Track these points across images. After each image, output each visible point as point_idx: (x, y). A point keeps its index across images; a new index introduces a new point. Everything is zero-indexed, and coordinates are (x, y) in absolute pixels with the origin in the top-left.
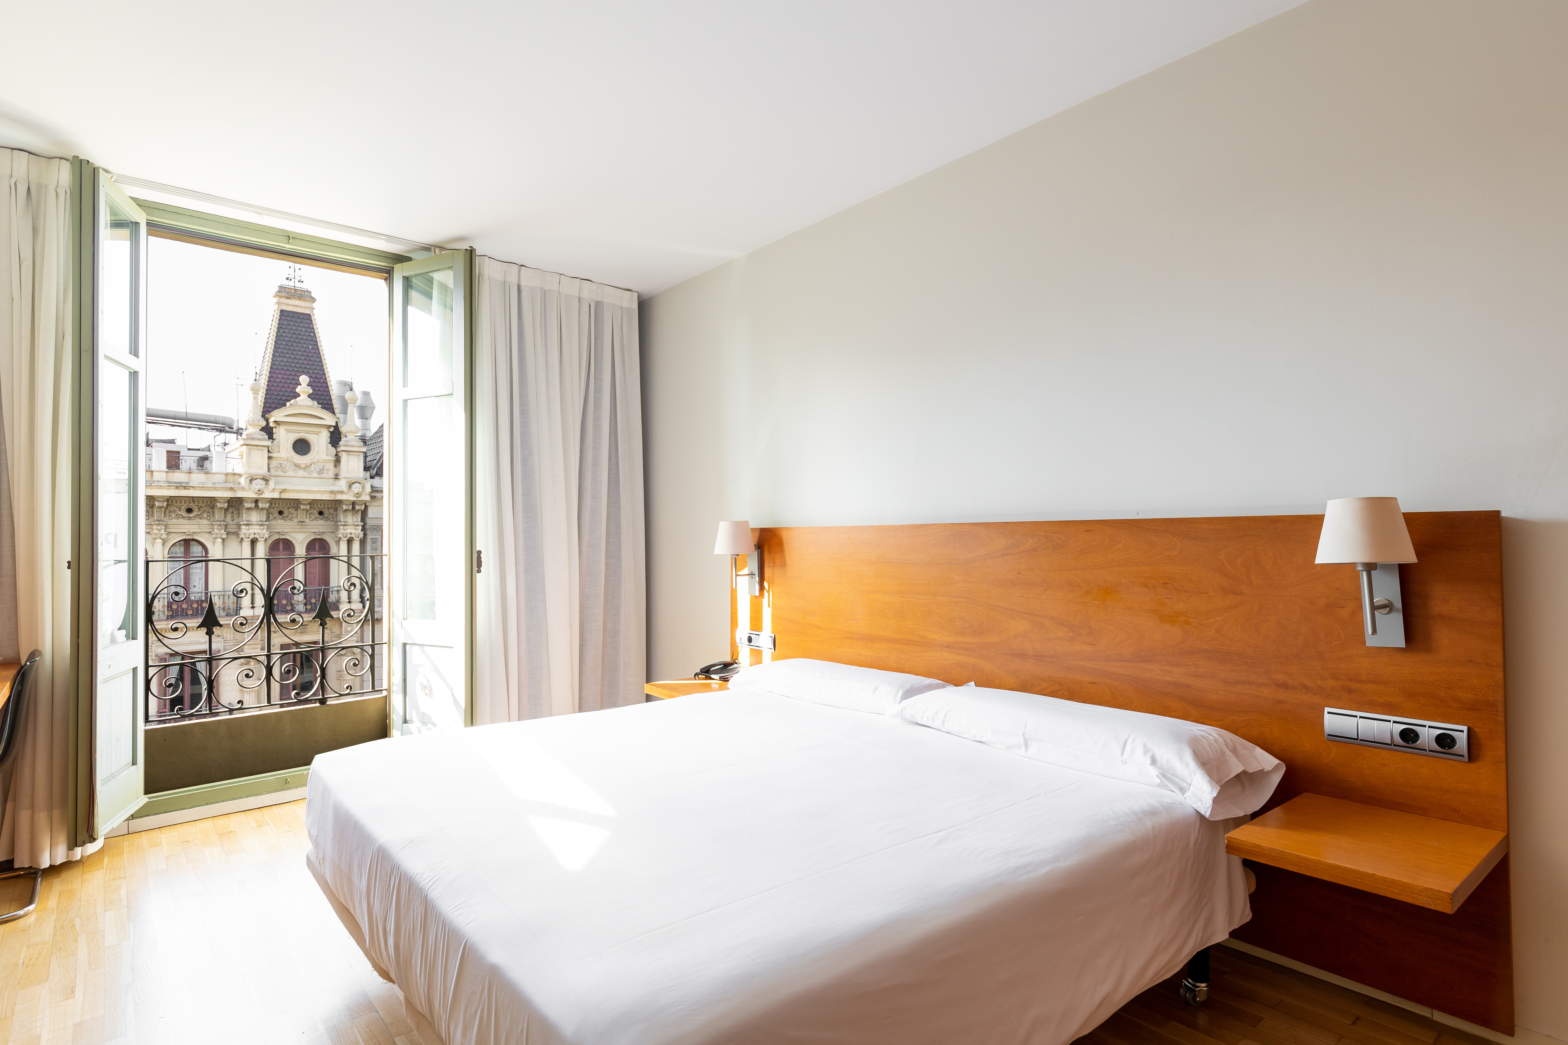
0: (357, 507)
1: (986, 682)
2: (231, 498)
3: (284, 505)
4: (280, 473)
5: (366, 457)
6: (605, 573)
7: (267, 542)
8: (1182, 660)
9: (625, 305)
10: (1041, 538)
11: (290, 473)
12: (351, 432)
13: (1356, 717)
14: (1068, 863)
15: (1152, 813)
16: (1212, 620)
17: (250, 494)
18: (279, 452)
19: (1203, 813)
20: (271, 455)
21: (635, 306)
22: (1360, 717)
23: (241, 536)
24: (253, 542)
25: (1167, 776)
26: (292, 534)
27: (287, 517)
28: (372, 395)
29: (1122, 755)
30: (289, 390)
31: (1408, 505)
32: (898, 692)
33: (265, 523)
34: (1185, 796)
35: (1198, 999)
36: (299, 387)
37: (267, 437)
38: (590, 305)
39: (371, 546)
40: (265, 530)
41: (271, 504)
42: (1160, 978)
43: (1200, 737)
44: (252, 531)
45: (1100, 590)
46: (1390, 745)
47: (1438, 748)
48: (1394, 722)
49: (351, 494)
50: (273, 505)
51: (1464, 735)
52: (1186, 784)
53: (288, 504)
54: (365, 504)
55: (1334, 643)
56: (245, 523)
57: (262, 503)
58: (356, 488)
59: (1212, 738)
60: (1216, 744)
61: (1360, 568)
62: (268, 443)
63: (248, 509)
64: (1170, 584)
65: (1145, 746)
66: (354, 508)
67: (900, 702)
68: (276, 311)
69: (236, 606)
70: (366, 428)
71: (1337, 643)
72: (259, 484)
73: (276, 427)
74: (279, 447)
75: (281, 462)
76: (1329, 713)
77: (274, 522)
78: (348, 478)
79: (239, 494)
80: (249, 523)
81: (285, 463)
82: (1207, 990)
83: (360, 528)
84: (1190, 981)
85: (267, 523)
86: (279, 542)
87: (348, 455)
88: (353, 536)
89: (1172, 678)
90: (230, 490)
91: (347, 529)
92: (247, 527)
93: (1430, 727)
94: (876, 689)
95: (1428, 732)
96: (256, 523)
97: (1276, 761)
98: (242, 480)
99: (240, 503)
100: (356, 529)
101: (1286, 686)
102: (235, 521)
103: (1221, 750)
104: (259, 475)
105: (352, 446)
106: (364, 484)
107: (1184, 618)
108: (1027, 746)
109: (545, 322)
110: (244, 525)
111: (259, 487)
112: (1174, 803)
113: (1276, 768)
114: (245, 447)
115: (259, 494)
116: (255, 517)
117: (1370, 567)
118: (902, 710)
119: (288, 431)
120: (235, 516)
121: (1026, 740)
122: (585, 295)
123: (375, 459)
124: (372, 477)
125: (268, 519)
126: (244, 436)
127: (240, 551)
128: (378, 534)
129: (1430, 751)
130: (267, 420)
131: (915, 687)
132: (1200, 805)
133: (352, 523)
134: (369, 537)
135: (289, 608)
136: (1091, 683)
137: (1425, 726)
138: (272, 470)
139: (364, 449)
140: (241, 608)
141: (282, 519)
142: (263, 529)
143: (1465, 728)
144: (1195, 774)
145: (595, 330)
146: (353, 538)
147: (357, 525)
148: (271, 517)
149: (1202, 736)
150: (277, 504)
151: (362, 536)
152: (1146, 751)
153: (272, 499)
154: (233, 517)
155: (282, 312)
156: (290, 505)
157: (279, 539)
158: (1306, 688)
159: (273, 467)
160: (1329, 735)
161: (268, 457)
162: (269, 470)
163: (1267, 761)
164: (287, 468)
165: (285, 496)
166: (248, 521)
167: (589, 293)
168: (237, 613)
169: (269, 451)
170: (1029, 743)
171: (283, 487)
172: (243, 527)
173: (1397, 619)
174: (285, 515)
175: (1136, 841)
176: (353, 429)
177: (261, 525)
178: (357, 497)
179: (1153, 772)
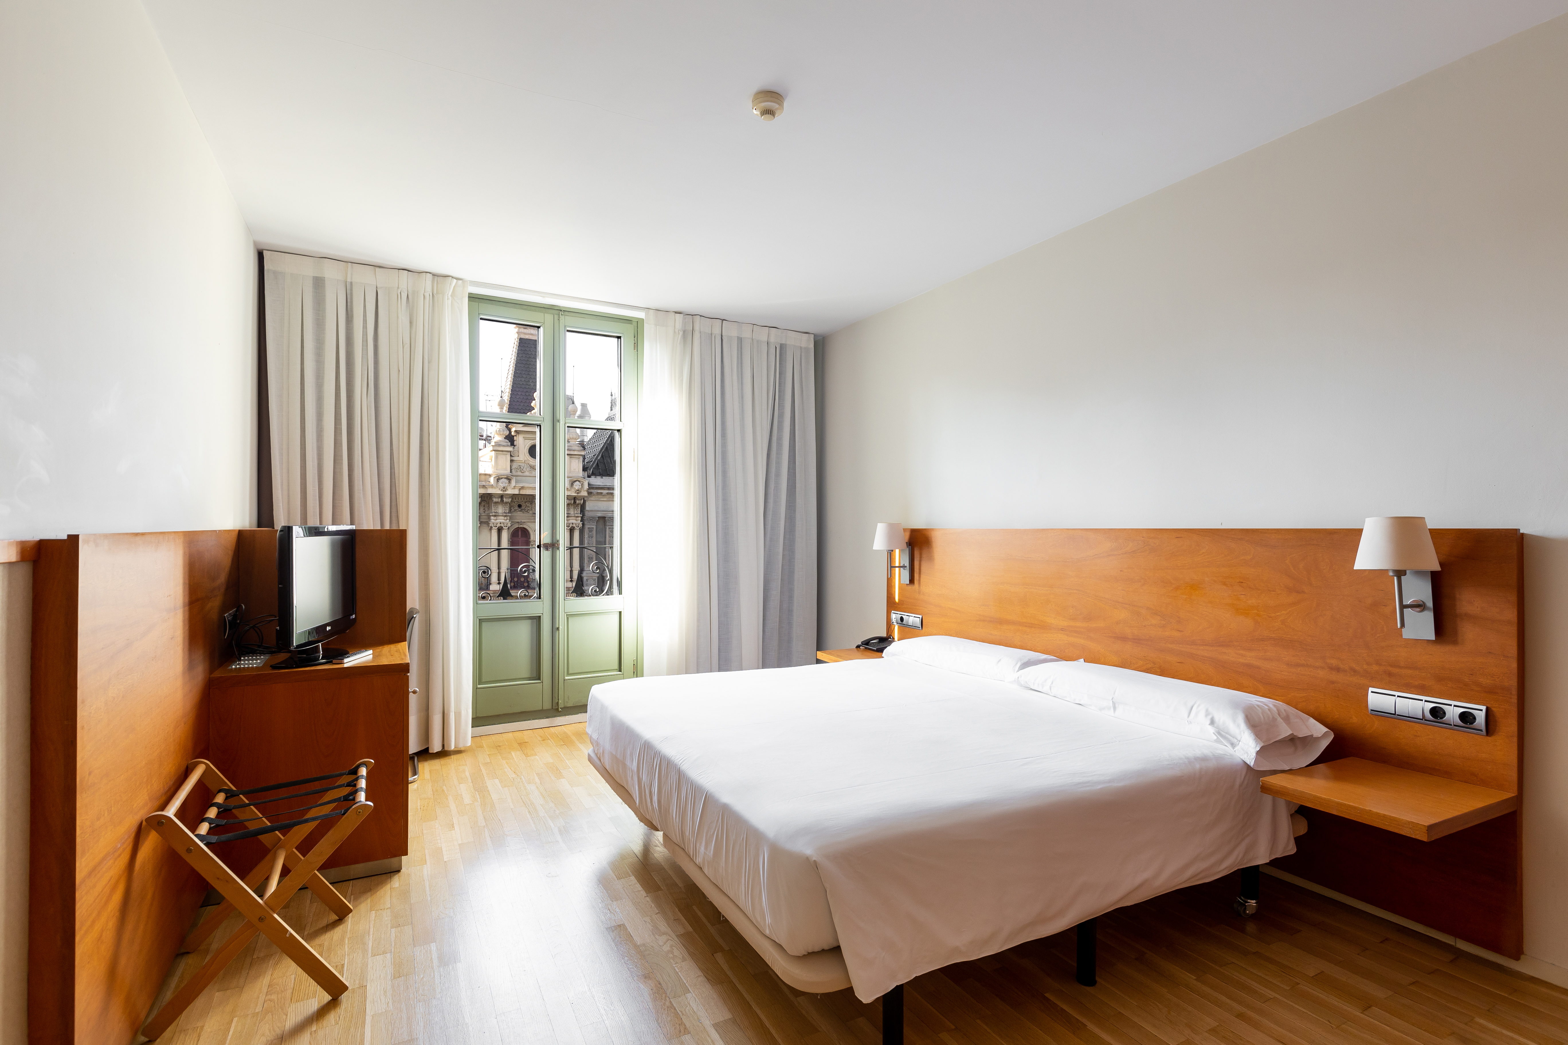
0: (578, 502)
1: (1093, 659)
2: (483, 494)
3: (522, 499)
4: (519, 473)
5: (584, 458)
6: (782, 563)
7: (510, 530)
8: (1253, 646)
9: (803, 345)
10: (1140, 542)
11: (527, 474)
12: (573, 439)
13: (1395, 696)
14: (1121, 784)
15: (1204, 759)
16: (1279, 614)
17: (498, 491)
18: (518, 456)
19: (1248, 763)
20: (513, 458)
21: (812, 346)
22: (1398, 696)
23: (490, 525)
24: (500, 530)
25: (1222, 734)
26: (528, 523)
27: (525, 510)
28: (588, 407)
29: (1188, 716)
30: (526, 405)
31: (1433, 523)
32: (1017, 664)
33: (508, 514)
34: (1235, 750)
35: (1248, 912)
36: (534, 402)
37: (509, 444)
38: (776, 348)
39: (588, 534)
40: (508, 520)
41: (513, 499)
42: (1198, 880)
43: (1256, 706)
44: (498, 521)
45: (1187, 587)
46: (1422, 720)
47: (1460, 723)
48: (1426, 701)
49: (573, 490)
50: (514, 499)
51: (1483, 714)
52: (1236, 741)
53: (525, 499)
54: (584, 499)
55: (1378, 635)
56: (494, 514)
57: (506, 498)
58: (577, 486)
59: (1267, 707)
60: (1269, 713)
61: (1391, 574)
62: (510, 449)
63: (496, 503)
64: (1245, 583)
65: (1207, 710)
66: (575, 502)
67: (1018, 671)
68: (516, 339)
69: (486, 582)
70: (584, 434)
71: (1381, 635)
72: (503, 483)
73: (516, 436)
74: (518, 452)
75: (520, 464)
76: (1372, 692)
77: (515, 514)
78: (571, 477)
79: (490, 491)
80: (496, 514)
81: (523, 465)
82: (1256, 906)
83: (580, 519)
84: (1242, 898)
85: (510, 515)
86: (518, 531)
87: (570, 458)
88: (574, 525)
89: (1245, 660)
90: (483, 488)
91: (569, 520)
92: (495, 518)
93: (1455, 706)
94: (1000, 661)
95: (1453, 710)
96: (501, 514)
97: (1325, 729)
98: (492, 480)
99: (490, 498)
100: (576, 520)
101: (1338, 670)
102: (486, 512)
103: (1273, 717)
104: (504, 475)
105: (574, 450)
106: (583, 482)
107: (1256, 611)
108: (1115, 708)
109: (741, 363)
110: (492, 516)
111: (504, 485)
112: (1225, 755)
113: (1325, 735)
114: (494, 452)
115: (504, 491)
116: (500, 510)
117: (1400, 574)
118: (1018, 678)
119: (525, 439)
120: (486, 509)
121: (1114, 704)
122: (772, 340)
123: (592, 461)
124: (589, 477)
125: (510, 512)
126: (493, 443)
127: (490, 537)
128: (593, 524)
129: (1455, 725)
130: (510, 430)
131: (1031, 660)
132: (1246, 757)
133: (573, 515)
134: (587, 527)
135: (526, 584)
136: (1178, 662)
137: (1451, 705)
138: (513, 470)
139: (583, 453)
140: (490, 584)
141: (521, 511)
142: (507, 519)
143: (1484, 708)
144: (1244, 733)
145: (780, 367)
146: (574, 527)
147: (578, 517)
148: (513, 510)
149: (1258, 706)
150: (517, 499)
151: (581, 525)
152: (1207, 713)
153: (514, 494)
154: (484, 509)
155: (521, 339)
156: (527, 499)
157: (518, 527)
158: (1355, 671)
159: (514, 469)
160: (1372, 710)
161: (511, 460)
162: (511, 472)
163: (1318, 729)
164: (524, 469)
165: (523, 492)
166: (496, 513)
167: (775, 338)
168: (487, 587)
169: (511, 456)
170: (1117, 705)
171: (521, 485)
172: (492, 518)
173: (1428, 617)
174: (523, 508)
175: (1183, 776)
176: (575, 436)
177: (505, 516)
178: (577, 493)
179: (1211, 730)
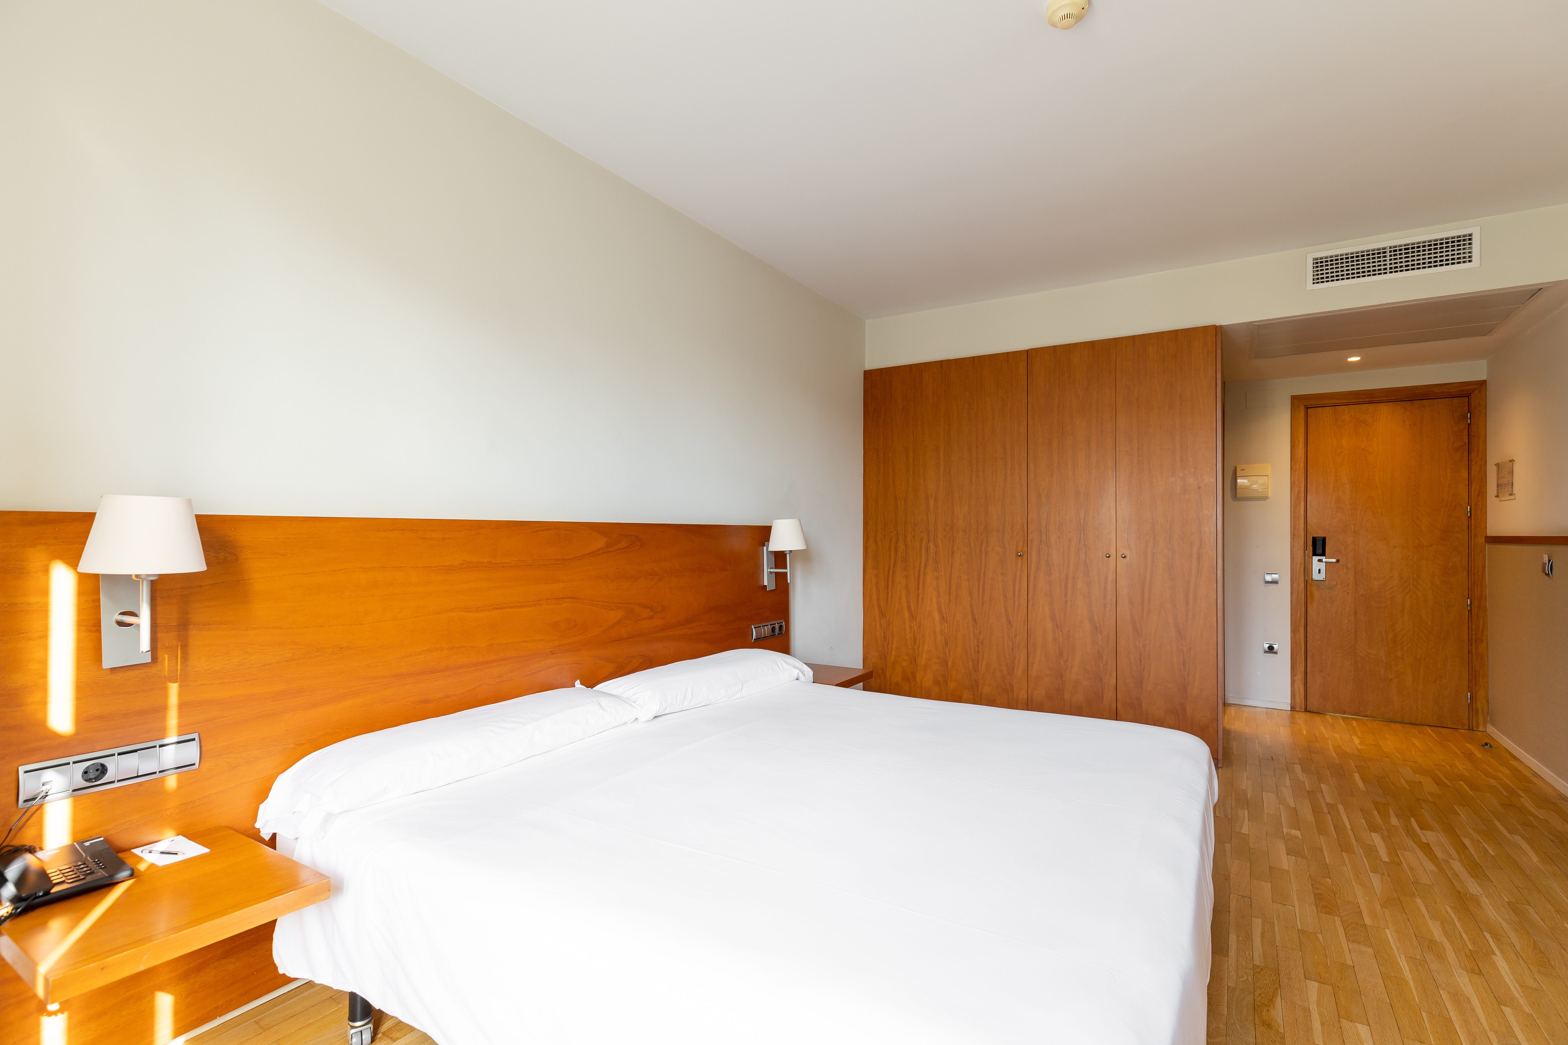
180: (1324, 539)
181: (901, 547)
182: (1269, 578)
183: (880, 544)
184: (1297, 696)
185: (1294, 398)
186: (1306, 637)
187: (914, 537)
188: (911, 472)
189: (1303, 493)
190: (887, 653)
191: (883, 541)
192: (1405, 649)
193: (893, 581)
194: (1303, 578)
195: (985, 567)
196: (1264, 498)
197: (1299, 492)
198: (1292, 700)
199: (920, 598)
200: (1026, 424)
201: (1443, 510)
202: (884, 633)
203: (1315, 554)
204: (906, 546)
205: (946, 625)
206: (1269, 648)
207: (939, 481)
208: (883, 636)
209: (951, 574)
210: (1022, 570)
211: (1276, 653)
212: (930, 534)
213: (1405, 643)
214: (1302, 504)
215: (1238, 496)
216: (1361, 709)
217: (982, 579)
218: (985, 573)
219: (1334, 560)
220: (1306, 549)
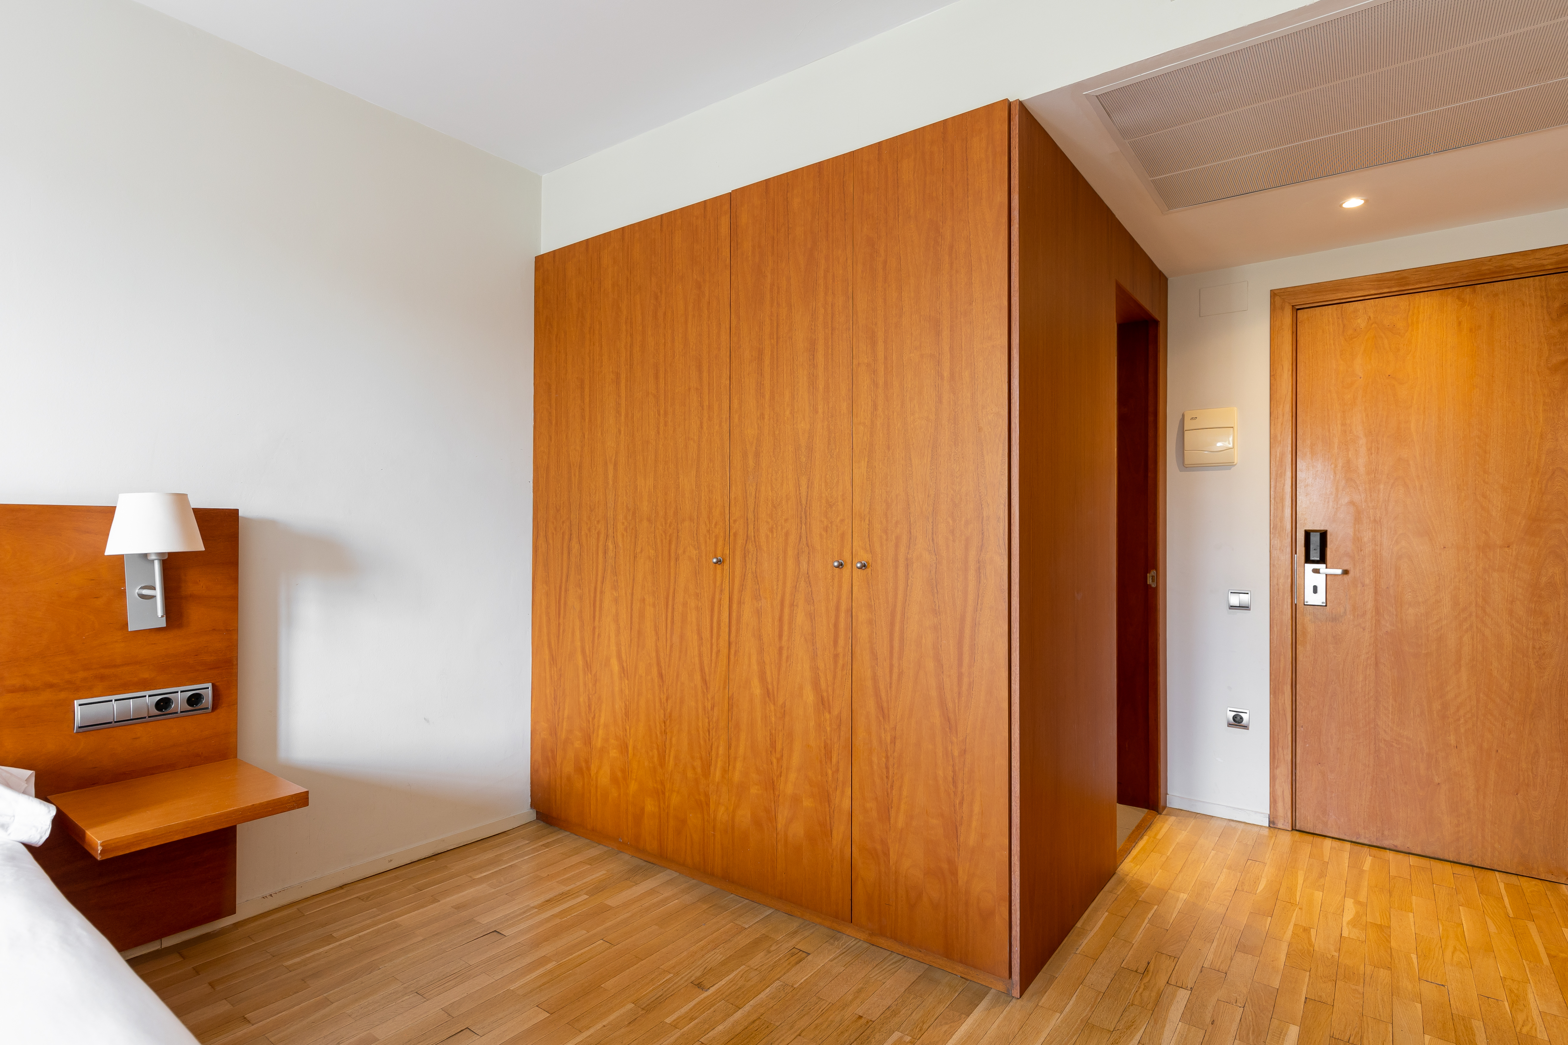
22: (115, 700)
46: (143, 718)
47: (188, 707)
48: (153, 695)
55: (87, 634)
76: (80, 704)
93: (181, 691)
95: (180, 696)
113: (29, 778)
137: (178, 692)
143: (209, 685)
158: (52, 686)
160: (79, 727)
180: (1323, 535)
181: (575, 547)
182: (1235, 600)
183: (551, 542)
184: (1280, 805)
185: (1274, 294)
186: (1294, 702)
187: (589, 530)
188: (587, 420)
189: (1290, 456)
190: (558, 725)
191: (555, 536)
192: (1462, 730)
193: (565, 604)
194: (1290, 601)
195: (675, 582)
196: (1228, 465)
197: (1283, 454)
198: (1272, 810)
199: (597, 634)
200: (728, 326)
201: (1530, 480)
202: (555, 690)
203: (1308, 560)
204: (581, 545)
205: (627, 682)
206: (1234, 718)
207: (620, 433)
208: (553, 696)
209: (632, 594)
210: (721, 591)
211: (1246, 727)
212: (609, 526)
213: (1462, 721)
214: (1289, 474)
215: (1186, 463)
216: (1386, 833)
217: (670, 603)
218: (674, 593)
219: (1339, 571)
220: (1294, 551)
